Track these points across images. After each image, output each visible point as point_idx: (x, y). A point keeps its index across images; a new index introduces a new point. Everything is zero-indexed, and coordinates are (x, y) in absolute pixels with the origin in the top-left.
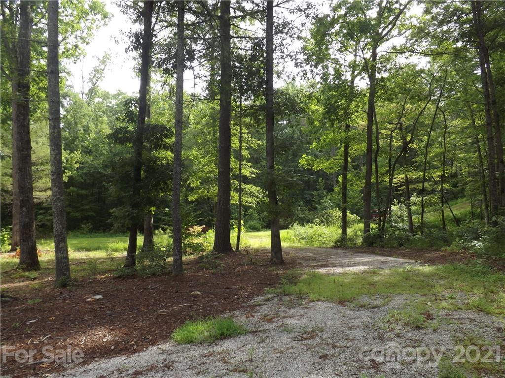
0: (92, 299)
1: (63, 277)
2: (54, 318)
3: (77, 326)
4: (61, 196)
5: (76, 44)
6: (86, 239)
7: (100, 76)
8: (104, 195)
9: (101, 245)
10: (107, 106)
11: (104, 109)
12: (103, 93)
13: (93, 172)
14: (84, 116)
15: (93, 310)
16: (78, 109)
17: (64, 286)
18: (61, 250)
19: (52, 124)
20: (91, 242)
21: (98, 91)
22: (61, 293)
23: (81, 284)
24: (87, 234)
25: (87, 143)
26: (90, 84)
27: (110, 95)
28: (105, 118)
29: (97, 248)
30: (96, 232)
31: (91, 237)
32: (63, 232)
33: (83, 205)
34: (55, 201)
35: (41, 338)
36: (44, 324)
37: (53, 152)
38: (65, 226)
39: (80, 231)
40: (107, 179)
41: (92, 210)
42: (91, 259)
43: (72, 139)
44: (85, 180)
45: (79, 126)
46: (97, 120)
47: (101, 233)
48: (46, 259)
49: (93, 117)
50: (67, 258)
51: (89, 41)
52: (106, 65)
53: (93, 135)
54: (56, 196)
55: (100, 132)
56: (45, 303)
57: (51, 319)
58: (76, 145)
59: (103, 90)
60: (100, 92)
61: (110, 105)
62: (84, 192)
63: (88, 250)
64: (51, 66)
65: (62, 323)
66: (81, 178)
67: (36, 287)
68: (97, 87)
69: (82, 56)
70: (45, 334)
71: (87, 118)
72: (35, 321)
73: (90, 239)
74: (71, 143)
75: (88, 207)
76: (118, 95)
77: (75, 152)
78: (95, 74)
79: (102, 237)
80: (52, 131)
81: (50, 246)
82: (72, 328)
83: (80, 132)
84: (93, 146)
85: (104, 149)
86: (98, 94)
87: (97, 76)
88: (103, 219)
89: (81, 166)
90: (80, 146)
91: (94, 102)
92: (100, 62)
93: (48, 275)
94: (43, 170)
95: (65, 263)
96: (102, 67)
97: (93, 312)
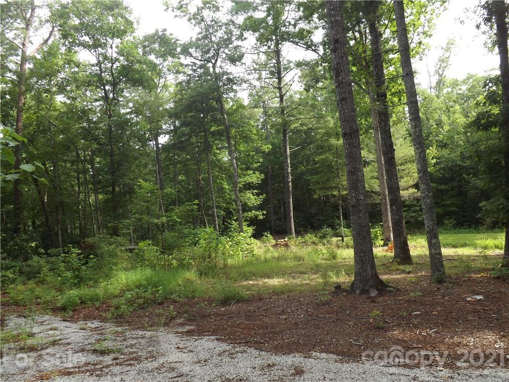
0: (472, 298)
1: (437, 273)
2: (437, 313)
3: (462, 325)
4: (429, 193)
5: (419, 41)
6: (451, 235)
7: (446, 65)
8: (466, 188)
9: (467, 242)
10: (457, 94)
11: (454, 98)
12: (452, 82)
13: (451, 166)
14: (435, 110)
15: (475, 311)
16: (428, 104)
17: (440, 282)
18: (434, 246)
19: (414, 124)
20: (456, 238)
21: (446, 82)
22: (438, 288)
23: (457, 282)
24: (451, 230)
25: (442, 136)
26: (437, 77)
27: (458, 81)
28: (457, 107)
29: (464, 245)
30: (460, 228)
31: (456, 233)
32: (435, 228)
33: (443, 200)
34: (424, 198)
35: (428, 330)
36: (428, 317)
37: (417, 151)
38: (435, 222)
39: (443, 227)
40: (466, 171)
41: (453, 204)
42: (460, 256)
43: (426, 136)
44: (444, 175)
45: (431, 121)
46: (449, 111)
47: (465, 229)
48: (415, 254)
49: (444, 109)
50: (440, 254)
51: (431, 33)
52: (450, 52)
53: (446, 128)
54: (424, 193)
55: (453, 122)
56: (425, 296)
57: (434, 313)
58: (431, 141)
59: (450, 78)
60: (447, 82)
61: (461, 92)
62: (443, 187)
63: (455, 246)
64: (406, 69)
65: (445, 320)
66: (439, 173)
67: (414, 280)
68: (445, 77)
69: (426, 51)
70: (431, 327)
71: (439, 111)
72: (419, 313)
73: (455, 235)
74: (426, 140)
75: (449, 202)
76: (468, 78)
77: (431, 148)
78: (441, 65)
79: (467, 233)
80: (414, 130)
81: (416, 242)
82: (457, 326)
83: (433, 127)
84: (448, 139)
85: (460, 140)
86: (446, 84)
87: (443, 66)
88: (467, 213)
89: (438, 161)
90: (435, 141)
91: (443, 93)
92: (444, 50)
93: (421, 270)
94: (403, 170)
95: (439, 259)
96: (447, 55)
97: (476, 312)
